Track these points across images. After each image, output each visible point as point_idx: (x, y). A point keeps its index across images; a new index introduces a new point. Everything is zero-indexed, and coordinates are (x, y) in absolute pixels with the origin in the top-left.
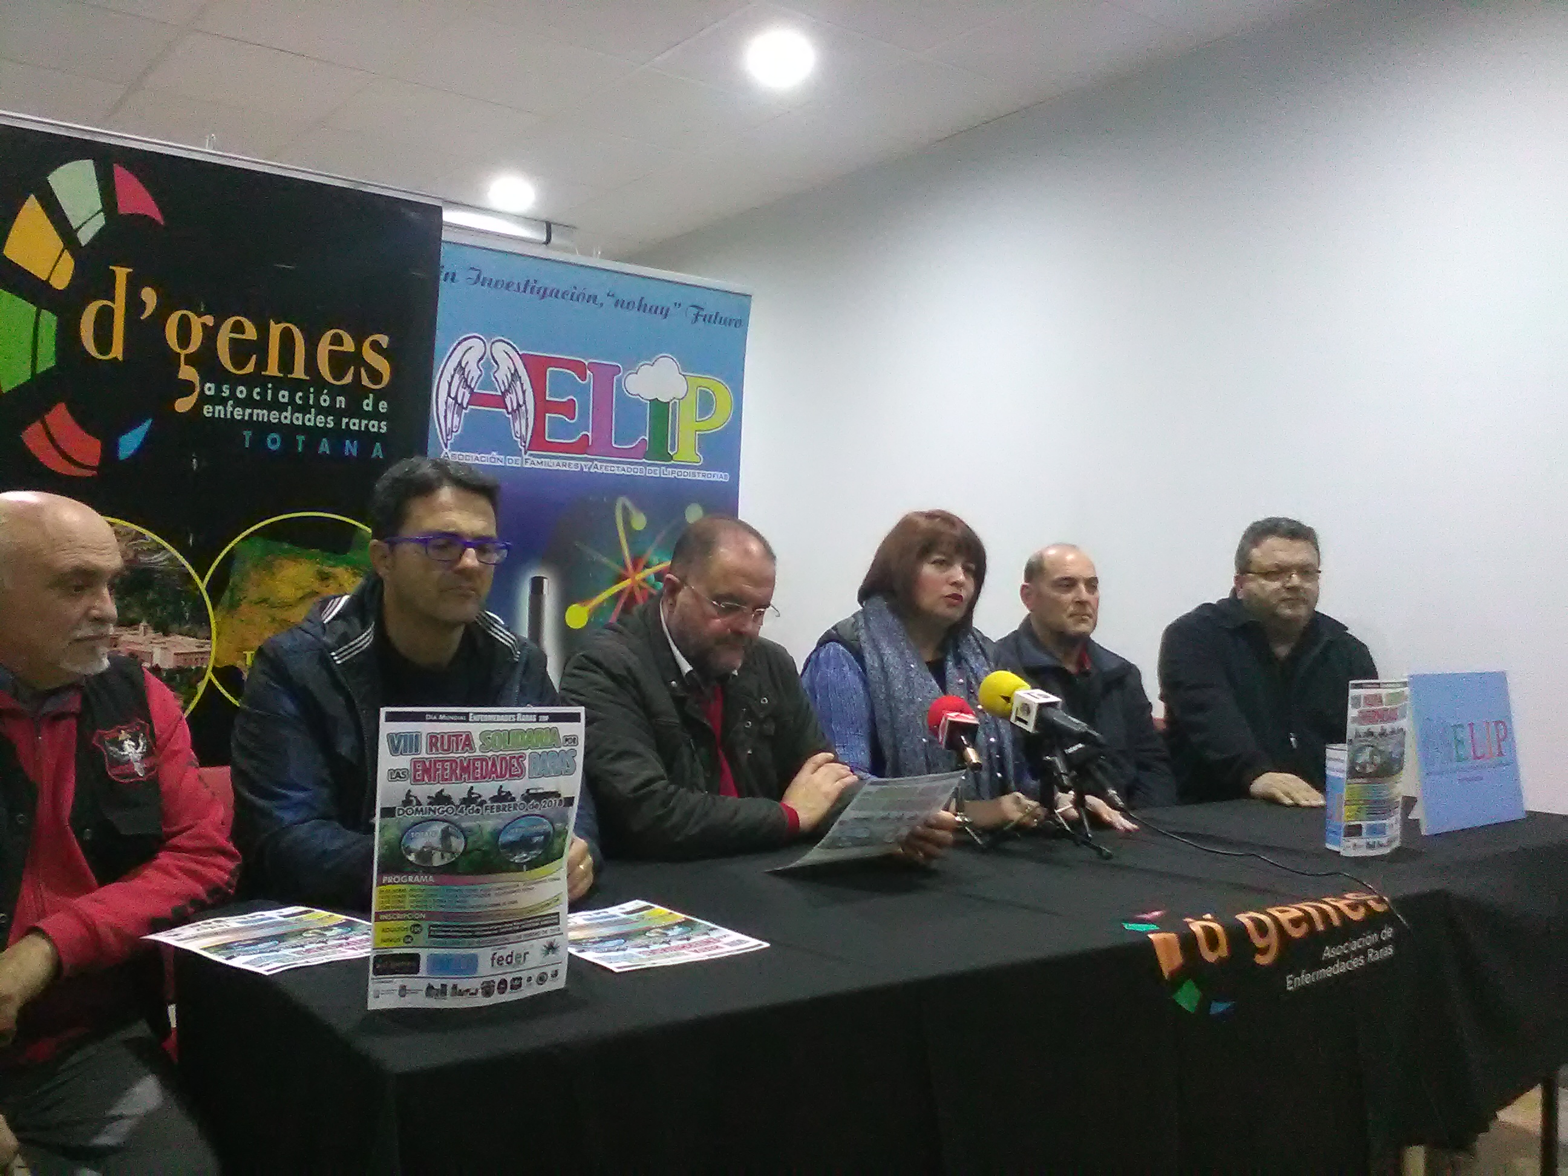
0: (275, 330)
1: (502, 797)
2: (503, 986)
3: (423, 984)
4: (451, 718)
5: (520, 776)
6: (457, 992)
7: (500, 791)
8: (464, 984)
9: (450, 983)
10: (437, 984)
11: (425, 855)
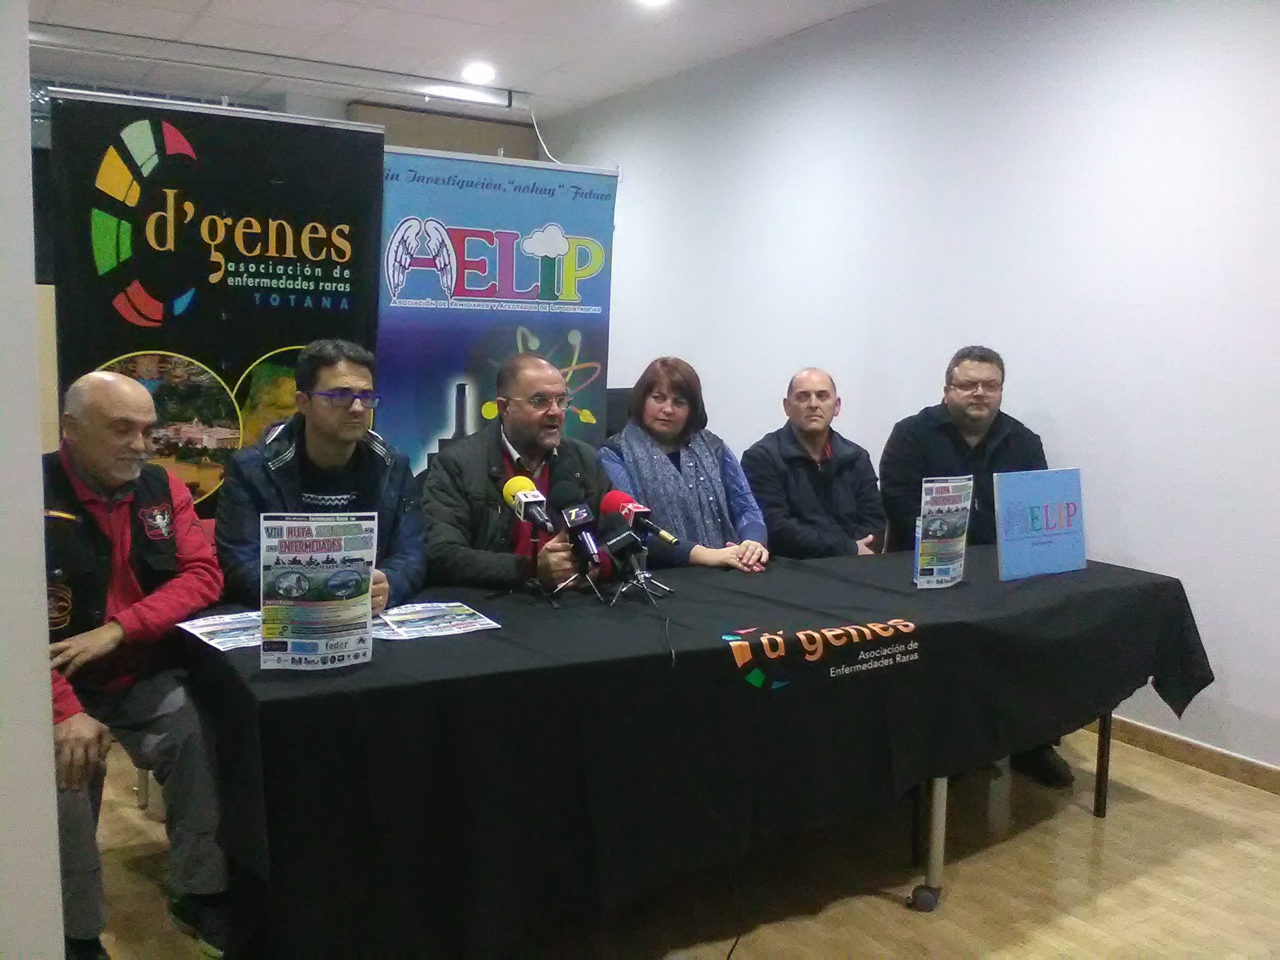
0: (273, 225)
1: (329, 561)
2: (333, 659)
3: (290, 657)
4: (298, 519)
5: (339, 550)
6: (308, 662)
7: (328, 558)
8: (311, 658)
9: (303, 657)
10: (297, 657)
11: (288, 590)
